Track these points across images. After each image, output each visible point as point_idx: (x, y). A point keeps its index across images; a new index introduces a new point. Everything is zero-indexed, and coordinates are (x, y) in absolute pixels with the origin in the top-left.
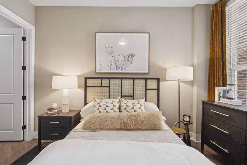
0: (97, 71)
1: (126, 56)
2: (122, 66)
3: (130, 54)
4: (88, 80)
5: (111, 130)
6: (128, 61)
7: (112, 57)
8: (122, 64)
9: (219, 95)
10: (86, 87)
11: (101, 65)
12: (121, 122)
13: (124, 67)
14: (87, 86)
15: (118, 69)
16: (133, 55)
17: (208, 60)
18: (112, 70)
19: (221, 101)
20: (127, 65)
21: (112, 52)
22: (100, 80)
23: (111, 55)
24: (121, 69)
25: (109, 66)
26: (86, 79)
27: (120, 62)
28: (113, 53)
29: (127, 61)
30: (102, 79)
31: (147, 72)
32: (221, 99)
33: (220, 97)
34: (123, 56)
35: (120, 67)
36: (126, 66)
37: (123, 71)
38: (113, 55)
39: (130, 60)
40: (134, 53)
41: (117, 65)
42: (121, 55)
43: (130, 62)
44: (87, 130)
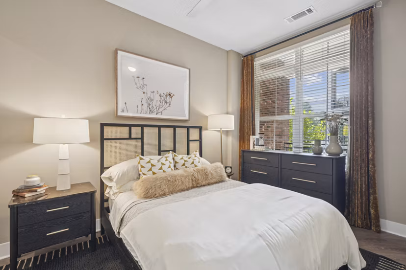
0: (120, 113)
1: (162, 95)
2: (158, 109)
3: (168, 93)
4: (105, 128)
5: (182, 190)
6: (166, 102)
7: (144, 93)
8: (158, 105)
9: (254, 143)
10: (102, 139)
11: (126, 103)
12: (192, 179)
13: (161, 110)
14: (105, 138)
15: (152, 112)
16: (172, 95)
17: (239, 109)
18: (144, 113)
19: (255, 149)
20: (164, 107)
21: (143, 86)
22: (127, 128)
23: (141, 90)
24: (156, 113)
25: (140, 106)
26: (103, 126)
27: (154, 102)
28: (145, 89)
29: (164, 102)
30: (130, 126)
31: (187, 118)
32: (255, 147)
33: (254, 145)
34: (159, 94)
35: (155, 110)
36: (163, 109)
37: (159, 116)
38: (145, 90)
39: (168, 101)
40: (172, 92)
41: (151, 107)
42: (156, 92)
43: (168, 104)
44: (151, 198)
